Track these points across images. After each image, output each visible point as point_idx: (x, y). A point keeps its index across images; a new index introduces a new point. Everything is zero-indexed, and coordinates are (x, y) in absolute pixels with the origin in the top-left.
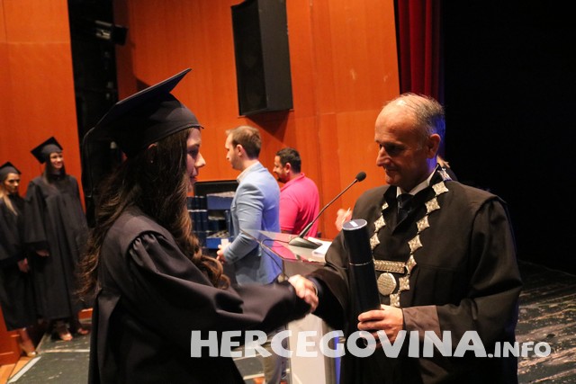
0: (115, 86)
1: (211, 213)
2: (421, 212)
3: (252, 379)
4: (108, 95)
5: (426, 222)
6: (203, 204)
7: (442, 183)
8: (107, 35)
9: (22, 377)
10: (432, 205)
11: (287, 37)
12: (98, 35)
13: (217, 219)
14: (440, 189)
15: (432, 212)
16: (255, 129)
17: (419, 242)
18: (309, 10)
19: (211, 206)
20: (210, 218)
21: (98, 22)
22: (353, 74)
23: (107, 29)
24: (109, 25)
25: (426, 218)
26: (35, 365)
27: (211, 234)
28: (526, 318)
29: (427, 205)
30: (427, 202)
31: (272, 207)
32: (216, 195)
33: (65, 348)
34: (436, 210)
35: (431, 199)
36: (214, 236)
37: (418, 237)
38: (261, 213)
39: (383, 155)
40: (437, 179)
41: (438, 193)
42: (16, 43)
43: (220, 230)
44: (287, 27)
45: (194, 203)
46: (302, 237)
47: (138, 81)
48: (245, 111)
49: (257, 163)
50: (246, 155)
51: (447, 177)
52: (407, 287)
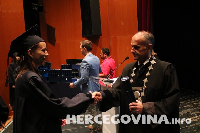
0: (39, 26)
1: (73, 70)
2: (147, 70)
3: (88, 127)
4: (37, 29)
5: (149, 73)
6: (70, 67)
8: (36, 9)
9: (9, 127)
10: (150, 68)
11: (100, 9)
12: (33, 8)
13: (75, 72)
14: (153, 62)
15: (151, 70)
17: (147, 80)
18: (107, 0)
20: (73, 72)
21: (33, 4)
22: (122, 23)
23: (36, 6)
24: (37, 5)
25: (149, 72)
27: (73, 78)
30: (149, 67)
31: (93, 69)
32: (75, 64)
34: (152, 69)
35: (150, 66)
36: (74, 78)
37: (146, 78)
38: (89, 71)
39: (133, 50)
40: (152, 59)
41: (152, 64)
42: (5, 11)
43: (76, 76)
44: (99, 6)
45: (67, 67)
46: (107, 79)
47: (47, 25)
48: (85, 35)
49: (90, 53)
50: (87, 51)
51: (155, 58)
52: (144, 95)
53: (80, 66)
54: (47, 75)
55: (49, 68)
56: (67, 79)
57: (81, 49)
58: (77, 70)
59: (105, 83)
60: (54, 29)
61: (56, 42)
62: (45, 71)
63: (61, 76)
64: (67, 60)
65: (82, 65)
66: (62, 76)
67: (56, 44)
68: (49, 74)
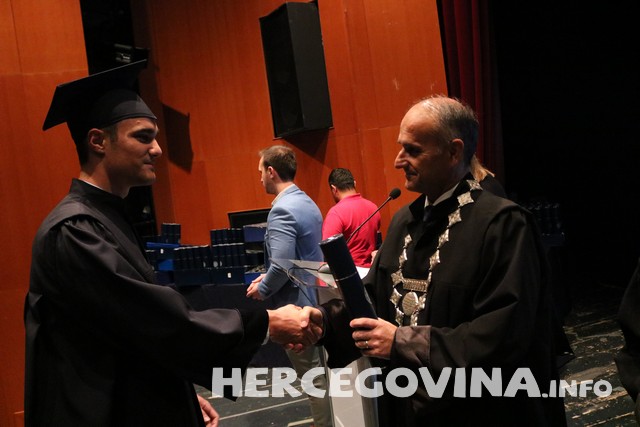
1: (249, 246)
2: (442, 225)
5: (447, 236)
6: (239, 236)
7: (469, 194)
8: (127, 59)
10: (455, 218)
11: (322, 47)
12: (118, 59)
13: (256, 252)
14: (465, 199)
15: (454, 225)
18: (344, 16)
20: (248, 252)
21: (117, 45)
22: (396, 83)
23: (126, 52)
24: (129, 47)
25: (447, 231)
27: (249, 269)
28: (606, 348)
29: (450, 218)
30: (450, 214)
31: (308, 233)
32: (258, 225)
34: (458, 223)
35: (454, 211)
36: (253, 271)
40: (464, 189)
41: (462, 204)
42: (31, 74)
43: (260, 264)
44: (321, 37)
45: (231, 236)
47: (164, 106)
48: (281, 132)
49: (291, 186)
50: (278, 177)
51: (478, 187)
52: (423, 306)
54: (168, 266)
55: (174, 243)
56: (229, 275)
57: (261, 173)
58: (260, 245)
60: (187, 118)
61: (194, 160)
62: (162, 251)
63: (212, 265)
64: (229, 214)
65: (272, 222)
66: (216, 264)
67: (194, 167)
68: (174, 262)
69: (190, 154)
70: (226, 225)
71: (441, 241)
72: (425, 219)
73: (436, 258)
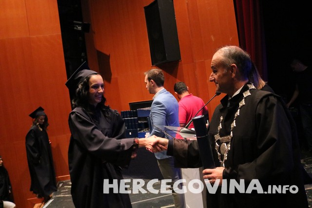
0: (86, 55)
1: (140, 119)
6: (135, 114)
7: (248, 91)
8: (80, 28)
12: (75, 28)
13: (143, 122)
14: (246, 94)
15: (242, 107)
16: (160, 70)
18: (186, 4)
19: (139, 116)
20: (139, 122)
21: (75, 22)
22: (212, 37)
23: (79, 25)
24: (80, 23)
25: (239, 111)
26: (51, 203)
27: (140, 130)
29: (240, 103)
31: (172, 113)
32: (142, 109)
33: (66, 194)
34: (243, 105)
36: (142, 131)
37: (235, 121)
38: (165, 117)
40: (245, 89)
41: (245, 96)
42: (35, 36)
43: (145, 128)
44: (175, 15)
45: (131, 114)
46: (187, 128)
47: (98, 51)
48: (155, 62)
49: (162, 89)
50: (156, 85)
51: (253, 87)
52: (229, 149)
53: (149, 111)
56: (130, 134)
57: (146, 83)
58: (145, 118)
59: (184, 136)
60: (108, 57)
61: (112, 77)
64: (130, 104)
65: (154, 109)
67: (112, 80)
69: (110, 74)
70: (128, 109)
71: (236, 115)
72: (228, 106)
73: (234, 124)
